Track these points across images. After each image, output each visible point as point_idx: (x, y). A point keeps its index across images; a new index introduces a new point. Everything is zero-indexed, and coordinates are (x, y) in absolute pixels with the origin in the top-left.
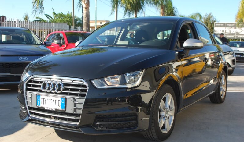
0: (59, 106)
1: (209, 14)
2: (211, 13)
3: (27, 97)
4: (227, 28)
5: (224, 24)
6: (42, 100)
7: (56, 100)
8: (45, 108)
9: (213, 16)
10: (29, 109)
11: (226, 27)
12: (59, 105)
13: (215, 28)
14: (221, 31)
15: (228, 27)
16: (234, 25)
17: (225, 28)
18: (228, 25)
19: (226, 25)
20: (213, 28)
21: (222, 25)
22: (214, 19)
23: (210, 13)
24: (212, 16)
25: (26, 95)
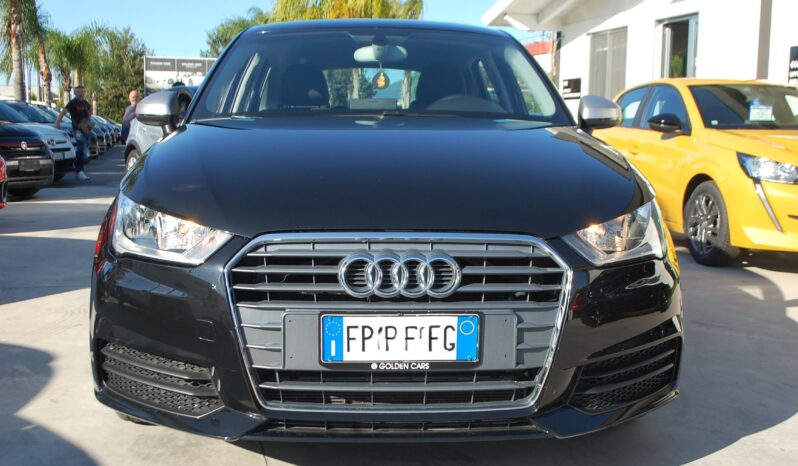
0: (450, 350)
1: (124, 29)
2: (129, 29)
3: (246, 330)
4: (181, 74)
5: (172, 61)
6: (356, 333)
7: (431, 328)
8: (374, 367)
9: (136, 37)
10: (258, 382)
11: (178, 71)
12: (449, 347)
13: (148, 74)
14: (166, 82)
15: (184, 69)
16: (200, 65)
17: (175, 73)
18: (183, 64)
19: (176, 65)
20: (140, 73)
21: (168, 64)
22: (140, 47)
23: (127, 28)
24: (132, 37)
25: (240, 321)
